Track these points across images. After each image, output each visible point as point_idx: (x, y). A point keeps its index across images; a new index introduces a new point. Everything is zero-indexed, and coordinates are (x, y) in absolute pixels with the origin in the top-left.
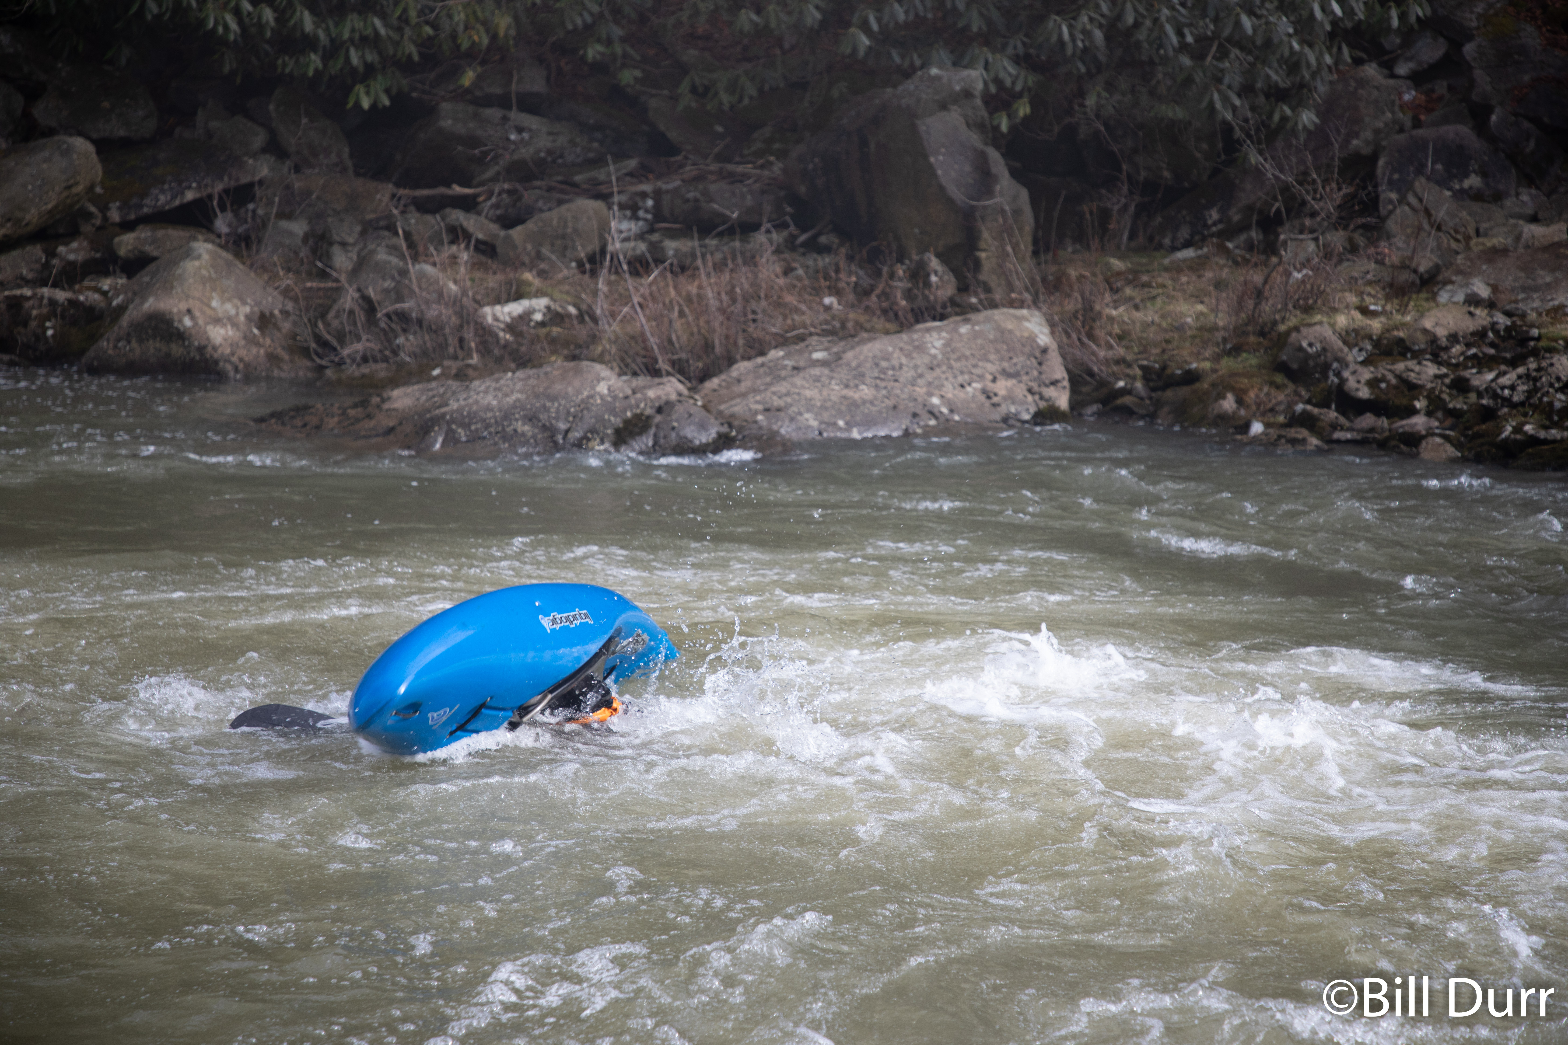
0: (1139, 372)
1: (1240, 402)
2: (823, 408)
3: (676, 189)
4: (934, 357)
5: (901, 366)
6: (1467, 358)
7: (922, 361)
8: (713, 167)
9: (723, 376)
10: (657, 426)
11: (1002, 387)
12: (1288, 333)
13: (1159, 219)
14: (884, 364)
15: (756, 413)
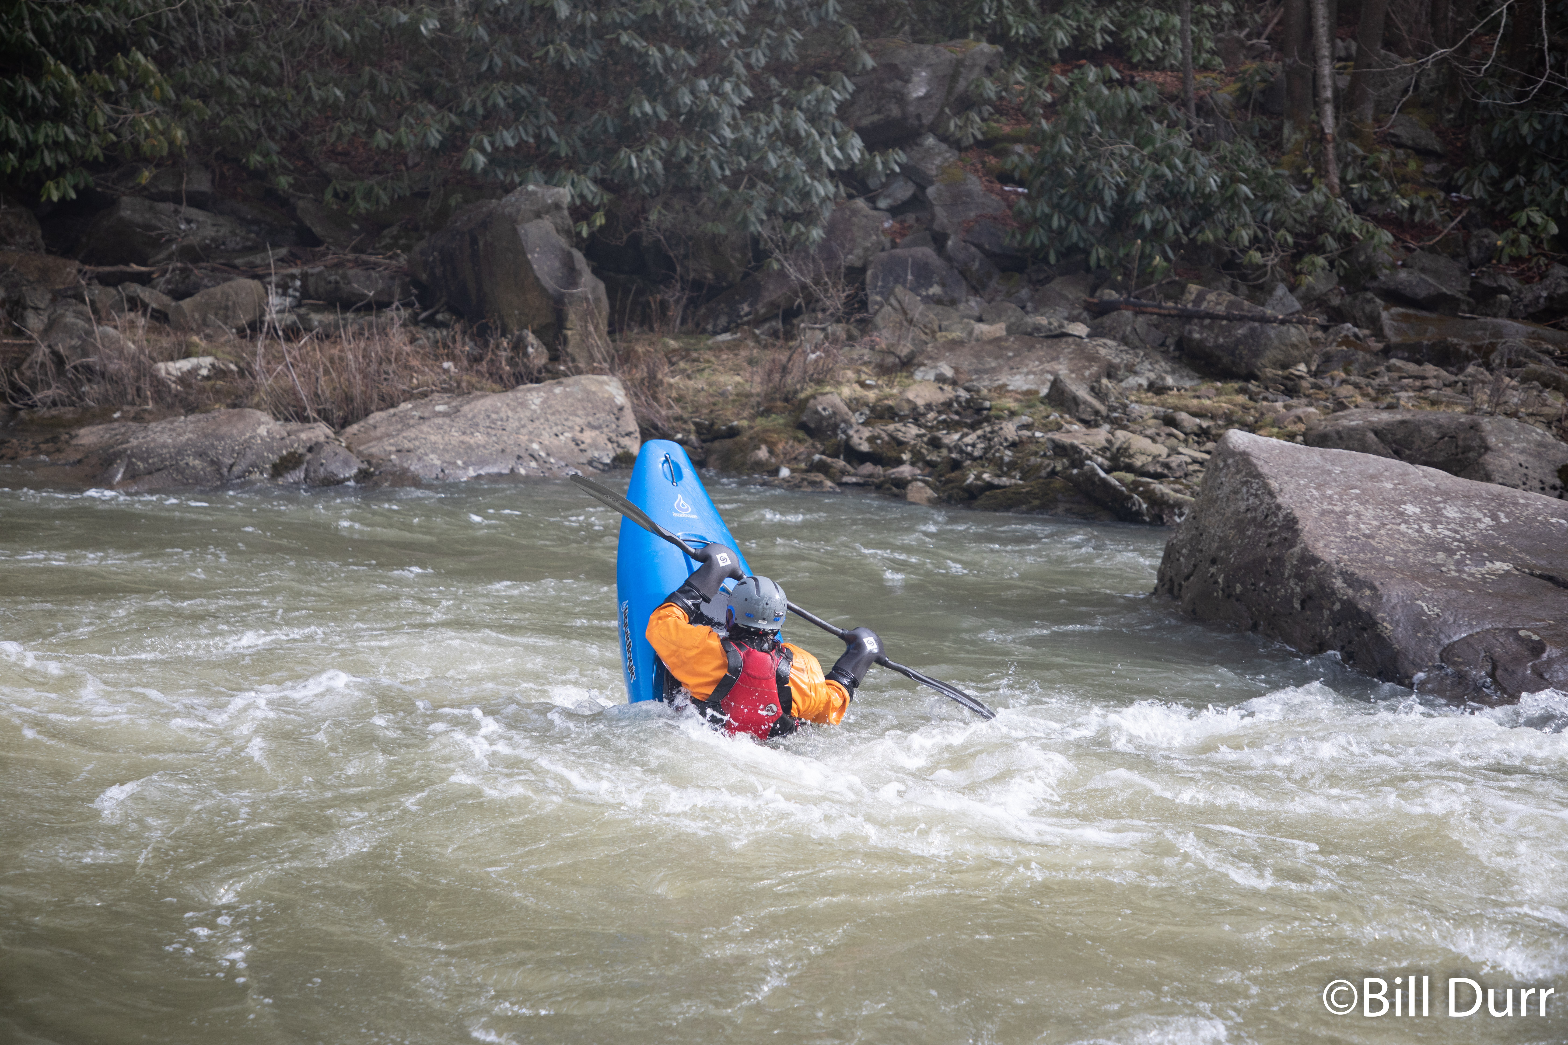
0: (693, 427)
1: (771, 452)
2: (445, 450)
3: (320, 273)
4: (535, 411)
5: (508, 418)
6: (939, 422)
7: (524, 414)
8: (350, 257)
9: (362, 423)
10: (308, 462)
11: (588, 436)
12: (807, 400)
13: (703, 310)
14: (494, 416)
15: (390, 453)
